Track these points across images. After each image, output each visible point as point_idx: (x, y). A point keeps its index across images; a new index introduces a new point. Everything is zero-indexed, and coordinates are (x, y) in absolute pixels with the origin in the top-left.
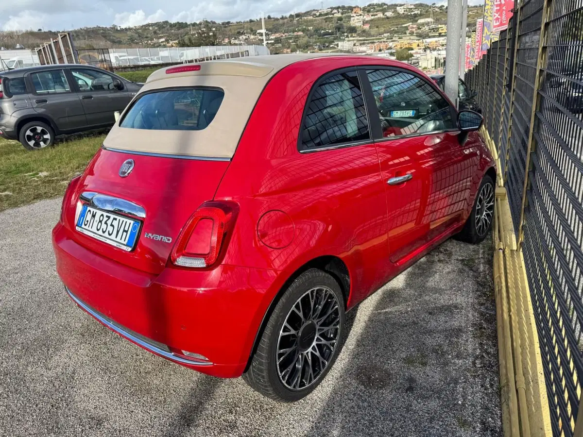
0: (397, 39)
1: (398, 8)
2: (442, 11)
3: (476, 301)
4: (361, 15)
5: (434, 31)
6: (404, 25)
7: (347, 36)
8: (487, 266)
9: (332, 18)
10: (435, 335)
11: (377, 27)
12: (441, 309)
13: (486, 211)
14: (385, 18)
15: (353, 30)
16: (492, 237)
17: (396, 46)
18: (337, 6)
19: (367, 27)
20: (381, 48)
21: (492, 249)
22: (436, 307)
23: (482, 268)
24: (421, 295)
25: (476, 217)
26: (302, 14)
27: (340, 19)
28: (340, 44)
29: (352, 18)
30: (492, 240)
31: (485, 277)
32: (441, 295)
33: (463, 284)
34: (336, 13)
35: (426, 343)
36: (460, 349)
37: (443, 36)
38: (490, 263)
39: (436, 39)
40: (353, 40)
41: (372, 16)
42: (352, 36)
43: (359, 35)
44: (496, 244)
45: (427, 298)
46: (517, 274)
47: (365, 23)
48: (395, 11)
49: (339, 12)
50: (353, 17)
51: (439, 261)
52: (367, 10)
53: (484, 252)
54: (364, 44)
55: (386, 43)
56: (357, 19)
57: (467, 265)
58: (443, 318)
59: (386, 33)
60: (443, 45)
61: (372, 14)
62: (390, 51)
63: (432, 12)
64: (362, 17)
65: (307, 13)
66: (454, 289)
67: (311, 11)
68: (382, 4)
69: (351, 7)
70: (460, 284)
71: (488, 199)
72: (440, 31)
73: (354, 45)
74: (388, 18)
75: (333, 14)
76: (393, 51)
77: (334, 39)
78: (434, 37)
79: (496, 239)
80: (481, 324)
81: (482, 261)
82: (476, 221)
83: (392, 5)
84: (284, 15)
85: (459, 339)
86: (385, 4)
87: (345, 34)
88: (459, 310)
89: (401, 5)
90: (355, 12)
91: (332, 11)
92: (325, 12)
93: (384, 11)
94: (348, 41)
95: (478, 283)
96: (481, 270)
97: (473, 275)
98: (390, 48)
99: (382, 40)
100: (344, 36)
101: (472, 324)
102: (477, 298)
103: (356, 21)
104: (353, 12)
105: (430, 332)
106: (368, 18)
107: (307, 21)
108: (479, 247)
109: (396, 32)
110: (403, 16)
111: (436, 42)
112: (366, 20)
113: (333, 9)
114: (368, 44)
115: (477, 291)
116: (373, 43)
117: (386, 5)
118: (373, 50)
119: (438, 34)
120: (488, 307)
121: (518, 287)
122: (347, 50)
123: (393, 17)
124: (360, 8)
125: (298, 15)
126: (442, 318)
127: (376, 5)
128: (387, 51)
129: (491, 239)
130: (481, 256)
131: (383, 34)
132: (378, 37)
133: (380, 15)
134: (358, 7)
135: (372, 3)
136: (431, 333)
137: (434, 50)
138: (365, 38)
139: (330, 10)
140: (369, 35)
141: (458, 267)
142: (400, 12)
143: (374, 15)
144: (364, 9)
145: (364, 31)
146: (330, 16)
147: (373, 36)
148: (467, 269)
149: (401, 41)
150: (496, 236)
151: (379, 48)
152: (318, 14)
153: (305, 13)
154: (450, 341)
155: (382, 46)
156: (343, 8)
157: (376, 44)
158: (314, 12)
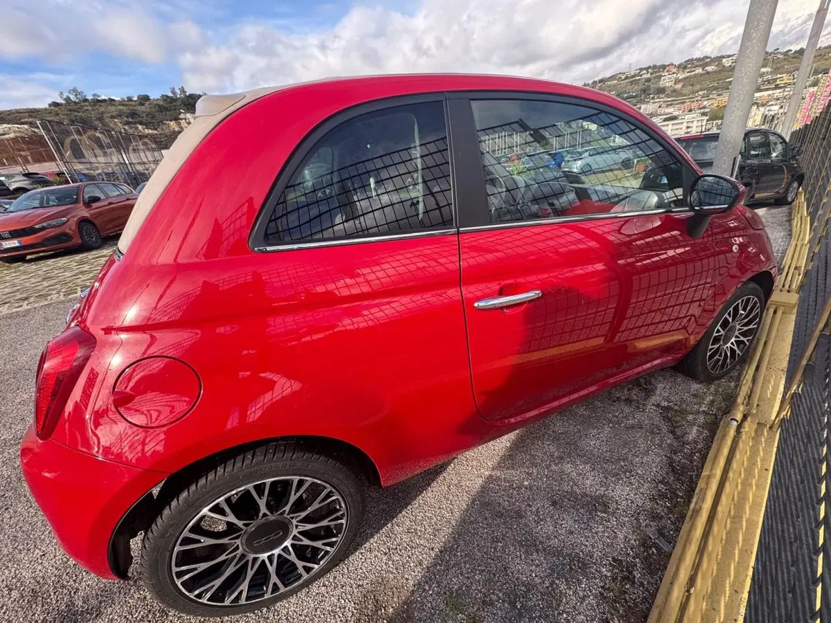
0: (715, 96)
1: (724, 60)
2: (786, 57)
3: (649, 505)
4: (674, 73)
5: (769, 83)
6: (727, 80)
7: (653, 98)
8: (706, 433)
9: (639, 80)
10: (535, 556)
11: (692, 85)
12: (577, 499)
13: (737, 337)
14: (704, 74)
15: (661, 91)
16: (740, 375)
17: (713, 104)
18: (647, 66)
19: (679, 86)
20: (692, 108)
21: (729, 402)
22: (572, 493)
23: (693, 433)
24: (561, 458)
25: (710, 347)
26: (606, 79)
27: (648, 80)
28: (643, 107)
29: (663, 78)
30: (739, 381)
31: (690, 457)
32: (594, 469)
33: (642, 458)
34: (645, 74)
35: (513, 568)
36: (559, 614)
37: (780, 88)
38: (713, 428)
39: (770, 92)
40: (659, 102)
41: (688, 72)
42: (658, 98)
43: (668, 96)
44: (741, 393)
45: (568, 467)
46: (751, 485)
47: (677, 81)
48: (720, 64)
49: (648, 73)
50: (665, 76)
51: (626, 400)
52: (682, 67)
53: (712, 402)
54: (671, 105)
55: (700, 102)
56: (669, 78)
57: (669, 420)
58: (571, 522)
59: (702, 90)
60: (778, 99)
61: (688, 70)
62: (702, 111)
63: (771, 60)
64: (675, 75)
65: (612, 78)
66: (622, 463)
67: (617, 74)
68: (704, 57)
69: (664, 65)
70: (637, 457)
71: (746, 320)
72: (778, 82)
73: (660, 107)
74: (708, 73)
75: (641, 76)
76: (706, 110)
77: (637, 102)
78: (767, 90)
79: (745, 382)
80: (630, 568)
81: (701, 419)
82: (708, 354)
83: (717, 57)
84: (587, 82)
85: (570, 589)
86: (707, 57)
87: (651, 96)
88: (606, 515)
89: (729, 56)
90: (668, 71)
91: (640, 73)
92: (632, 74)
93: (704, 66)
94: (653, 103)
95: (671, 464)
96: (690, 438)
97: (670, 445)
98: (704, 108)
99: (695, 99)
100: (649, 98)
101: (613, 558)
102: (653, 499)
103: (667, 81)
104: (665, 71)
105: (531, 545)
106: (681, 76)
107: (610, 85)
108: (709, 389)
109: (716, 89)
110: (729, 68)
111: (770, 95)
112: (680, 78)
113: (641, 69)
114: (677, 104)
115: (661, 482)
116: (683, 103)
117: (710, 58)
118: (681, 111)
119: (774, 86)
120: (665, 527)
121: (741, 517)
122: (650, 112)
123: (715, 72)
124: (675, 66)
125: (601, 81)
126: (568, 522)
127: (696, 59)
128: (698, 111)
129: (738, 379)
130: (703, 408)
131: (698, 92)
132: (691, 96)
133: (699, 71)
134: (672, 64)
135: (690, 58)
136: (533, 549)
137: (763, 105)
138: (674, 98)
139: (638, 71)
140: (681, 95)
141: (651, 419)
142: (726, 65)
143: (691, 72)
144: (679, 66)
145: (674, 91)
146: (637, 78)
147: (685, 96)
148: (665, 429)
149: (720, 98)
150: (747, 377)
151: (689, 108)
152: (623, 77)
153: (609, 78)
154: (551, 584)
155: (694, 105)
156: (655, 67)
157: (686, 105)
158: (619, 76)
